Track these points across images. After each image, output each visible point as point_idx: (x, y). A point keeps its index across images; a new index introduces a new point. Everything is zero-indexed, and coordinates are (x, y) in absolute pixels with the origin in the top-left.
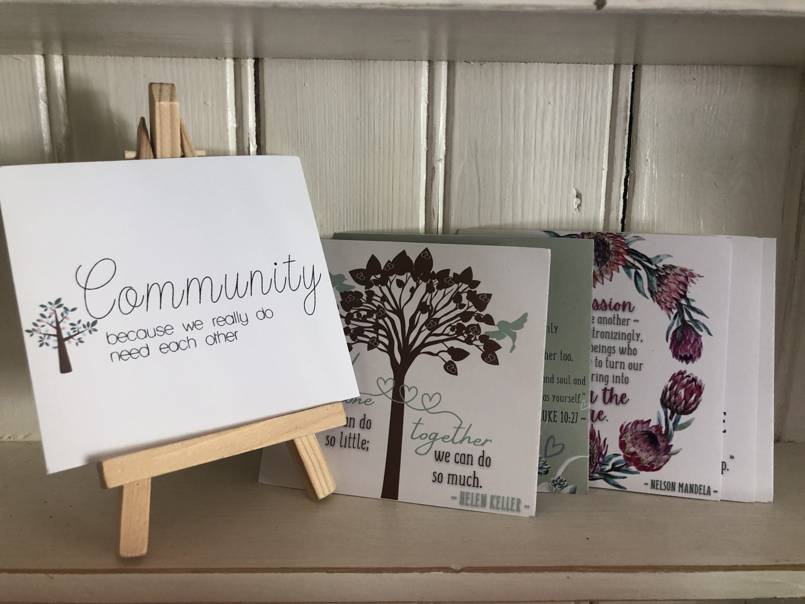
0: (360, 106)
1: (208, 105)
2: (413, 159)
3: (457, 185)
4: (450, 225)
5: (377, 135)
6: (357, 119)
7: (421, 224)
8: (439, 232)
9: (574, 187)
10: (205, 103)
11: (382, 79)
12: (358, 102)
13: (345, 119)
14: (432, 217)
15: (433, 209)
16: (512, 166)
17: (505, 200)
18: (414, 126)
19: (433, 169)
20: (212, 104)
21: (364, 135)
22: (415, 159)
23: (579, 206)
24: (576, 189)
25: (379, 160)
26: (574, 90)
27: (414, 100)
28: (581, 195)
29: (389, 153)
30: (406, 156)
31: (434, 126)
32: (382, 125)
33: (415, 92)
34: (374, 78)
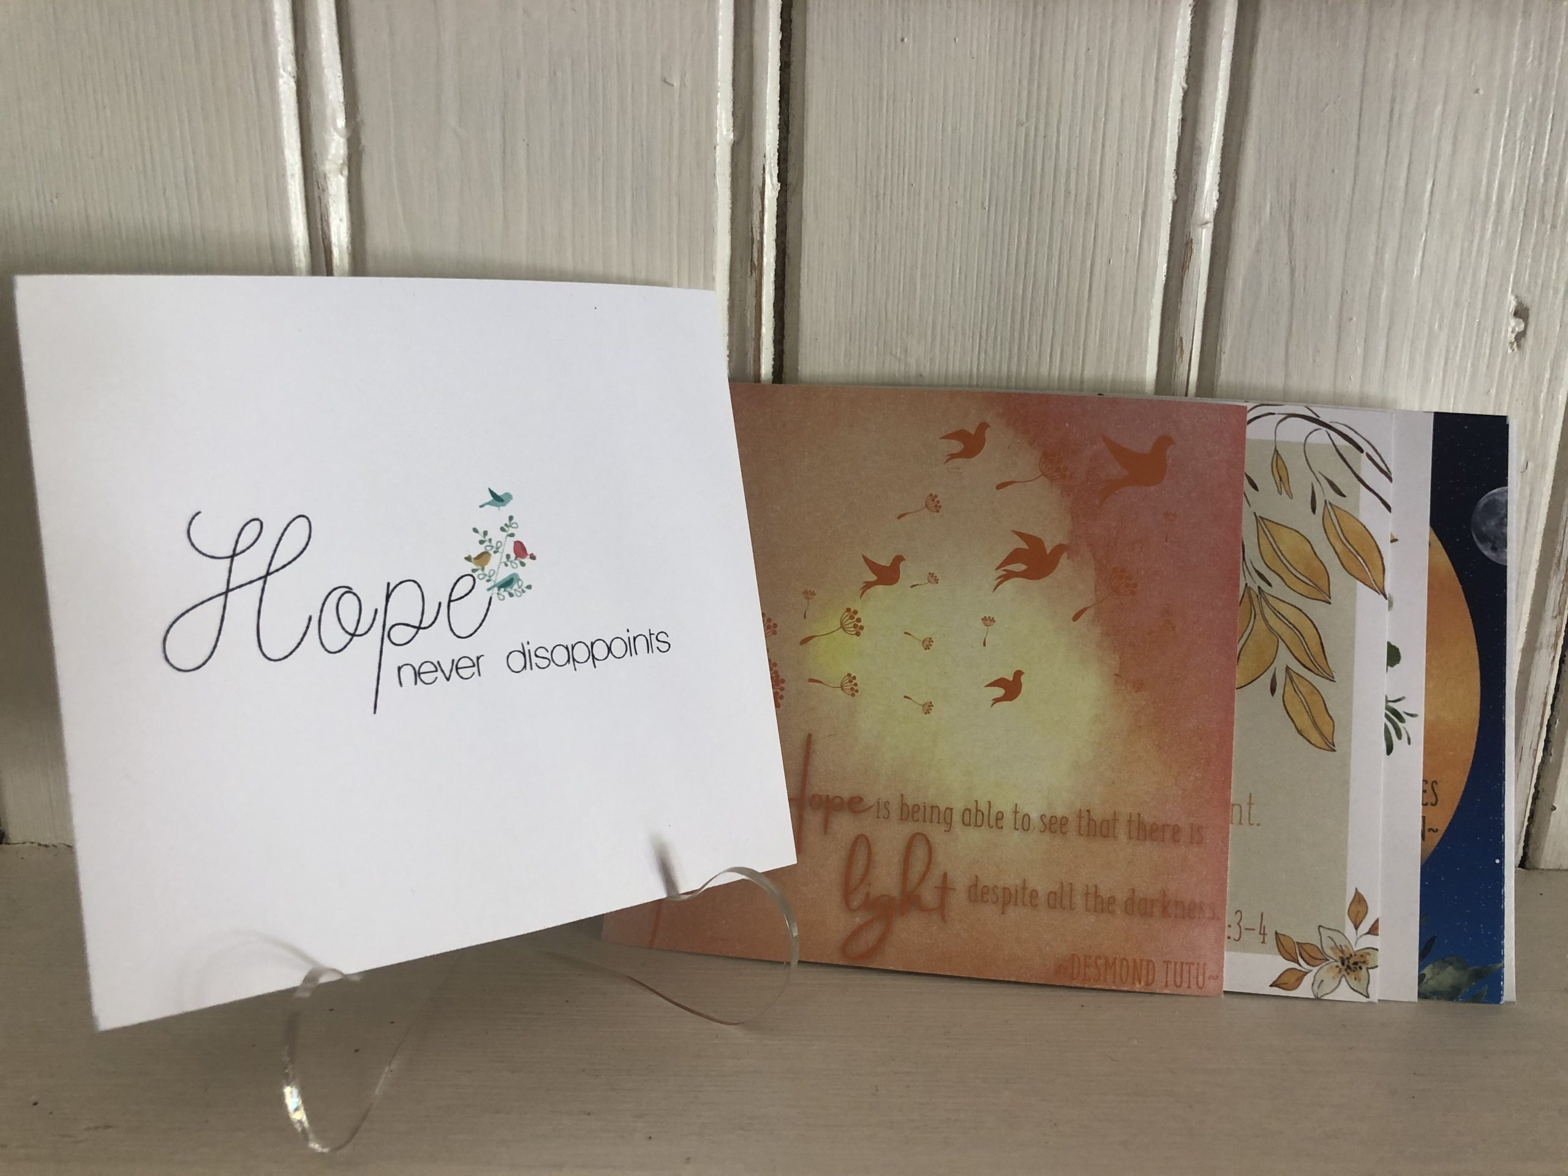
0: (1029, 92)
1: (673, 85)
2: (1143, 219)
3: (1240, 283)
4: (1219, 375)
5: (1063, 161)
6: (1020, 124)
7: (1150, 372)
8: (1189, 393)
9: (1513, 291)
10: (665, 81)
11: (1084, 29)
12: (1025, 83)
13: (991, 125)
14: (1177, 357)
15: (1181, 339)
16: (1373, 238)
17: (1351, 319)
18: (1151, 141)
19: (1187, 244)
20: (683, 84)
21: (1034, 160)
22: (1148, 219)
23: (1520, 337)
24: (1517, 297)
25: (1063, 222)
26: (1536, 63)
27: (1157, 80)
28: (1527, 310)
29: (1088, 204)
30: (1128, 213)
31: (1197, 143)
32: (1078, 139)
33: (1159, 59)
34: (1067, 28)
